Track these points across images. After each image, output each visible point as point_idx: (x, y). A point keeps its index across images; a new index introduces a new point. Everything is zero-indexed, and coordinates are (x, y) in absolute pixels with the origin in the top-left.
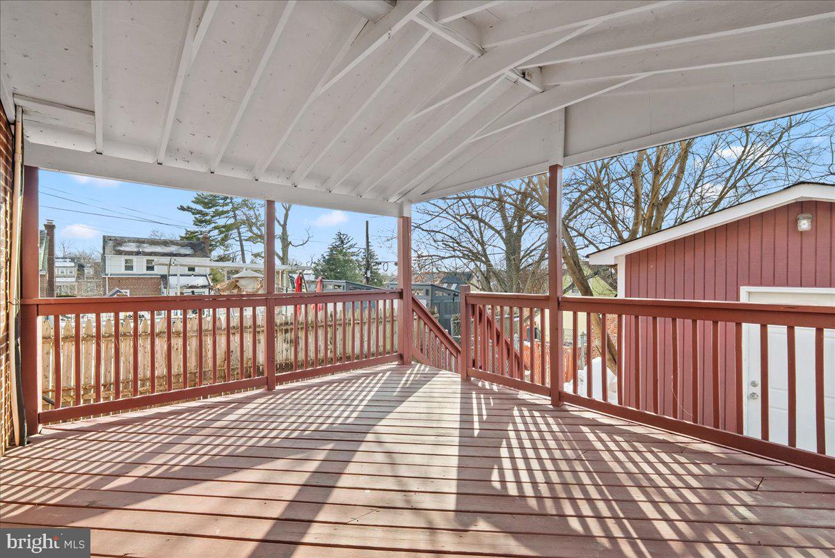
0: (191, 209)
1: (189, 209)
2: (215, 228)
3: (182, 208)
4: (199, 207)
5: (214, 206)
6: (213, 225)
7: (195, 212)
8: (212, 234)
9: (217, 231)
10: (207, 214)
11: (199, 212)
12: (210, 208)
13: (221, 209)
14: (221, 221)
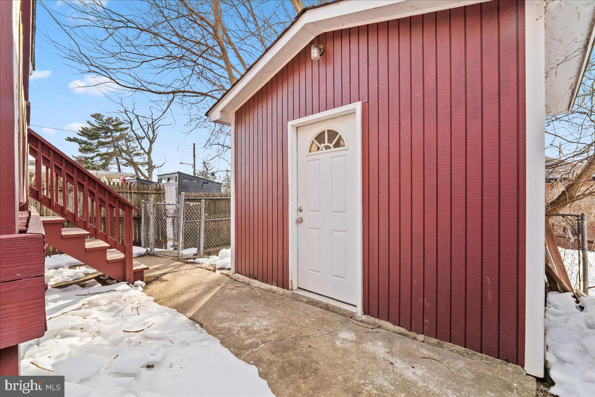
0: (78, 139)
1: (75, 140)
2: (97, 155)
3: (69, 139)
4: (84, 139)
5: (97, 138)
6: (96, 153)
7: (80, 142)
8: (95, 159)
9: (99, 157)
10: (91, 145)
11: (85, 142)
12: (94, 139)
13: (103, 140)
14: (103, 150)
